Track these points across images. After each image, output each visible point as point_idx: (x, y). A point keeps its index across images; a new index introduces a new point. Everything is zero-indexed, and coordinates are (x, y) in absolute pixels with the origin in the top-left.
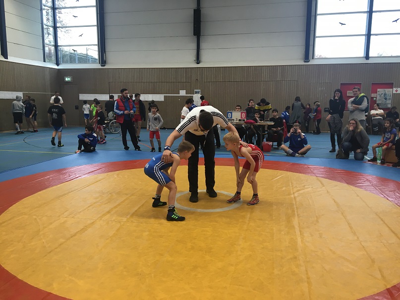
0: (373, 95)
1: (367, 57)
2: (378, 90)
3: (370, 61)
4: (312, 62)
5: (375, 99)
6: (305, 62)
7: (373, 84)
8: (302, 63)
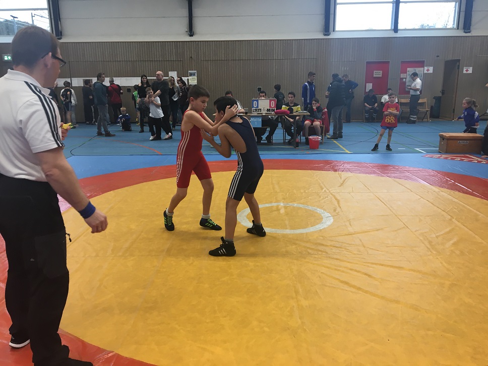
0: (402, 76)
1: (396, 29)
2: (408, 69)
3: (399, 35)
4: (333, 36)
5: (404, 80)
6: (325, 35)
7: (403, 62)
8: (321, 36)
